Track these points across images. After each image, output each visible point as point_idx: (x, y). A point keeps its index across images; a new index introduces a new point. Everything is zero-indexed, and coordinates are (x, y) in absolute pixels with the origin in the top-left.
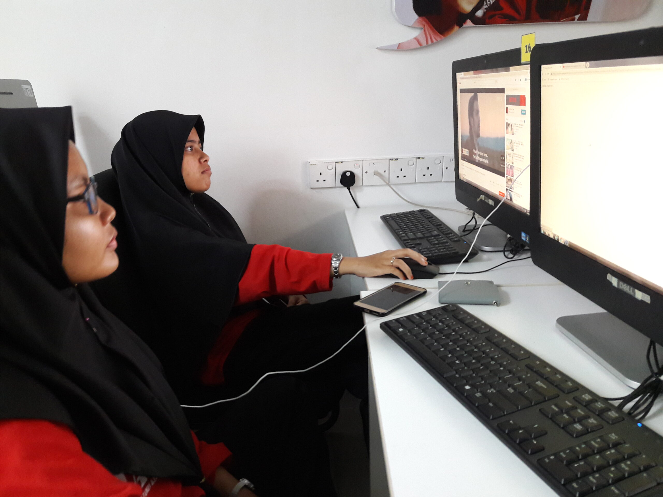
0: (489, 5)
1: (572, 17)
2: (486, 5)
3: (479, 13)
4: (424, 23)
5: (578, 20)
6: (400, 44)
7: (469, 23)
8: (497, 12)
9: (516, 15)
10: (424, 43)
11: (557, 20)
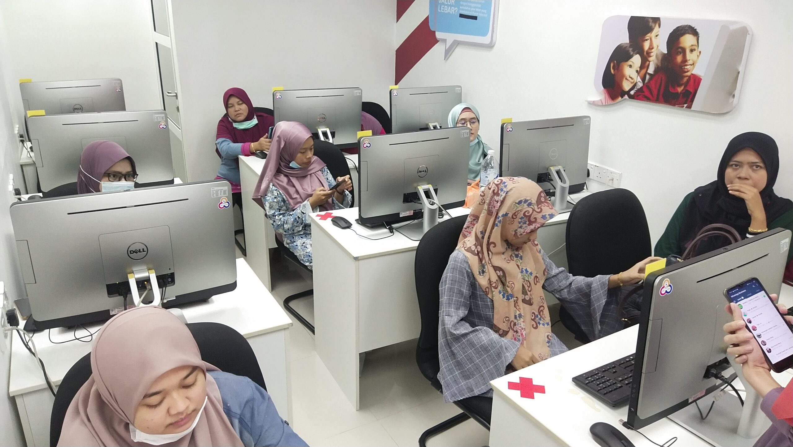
1: (683, 105)
2: (636, 88)
3: (632, 93)
4: (605, 92)
5: (686, 107)
6: (594, 101)
7: (626, 97)
8: (641, 94)
9: (651, 97)
10: (604, 104)
11: (674, 105)
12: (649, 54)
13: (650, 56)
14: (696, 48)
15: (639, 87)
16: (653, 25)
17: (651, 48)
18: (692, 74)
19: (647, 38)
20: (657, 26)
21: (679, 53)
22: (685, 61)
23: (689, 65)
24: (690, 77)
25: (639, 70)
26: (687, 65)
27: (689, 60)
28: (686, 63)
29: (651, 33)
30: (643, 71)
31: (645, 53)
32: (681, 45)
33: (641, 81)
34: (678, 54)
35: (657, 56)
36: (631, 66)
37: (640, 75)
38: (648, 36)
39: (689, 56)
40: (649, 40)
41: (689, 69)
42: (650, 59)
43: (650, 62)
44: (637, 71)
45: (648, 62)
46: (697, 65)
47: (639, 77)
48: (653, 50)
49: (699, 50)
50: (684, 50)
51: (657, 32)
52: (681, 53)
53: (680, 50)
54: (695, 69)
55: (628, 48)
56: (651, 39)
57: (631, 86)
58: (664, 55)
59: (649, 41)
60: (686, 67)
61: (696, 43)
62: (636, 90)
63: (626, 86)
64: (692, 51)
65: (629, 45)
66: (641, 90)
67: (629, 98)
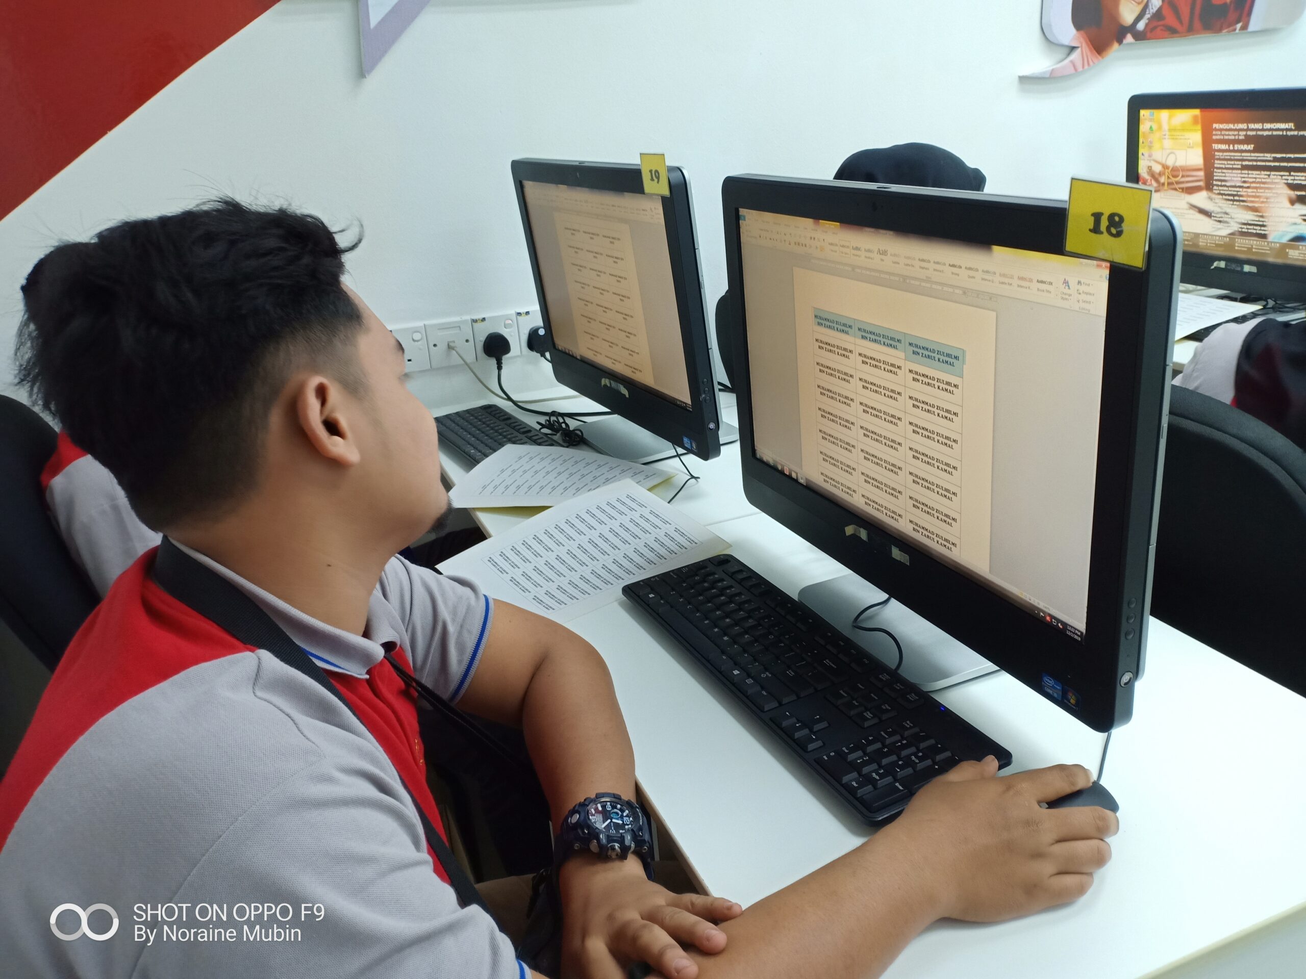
0: (1151, 14)
1: (1235, 27)
2: (1148, 14)
3: (1141, 26)
5: (1240, 30)
7: (1129, 38)
8: (1161, 23)
10: (1080, 69)
11: (1219, 30)
15: (1155, 10)
57: (1138, 10)
62: (1148, 19)
63: (1128, 14)
66: (1158, 15)
67: (1136, 40)
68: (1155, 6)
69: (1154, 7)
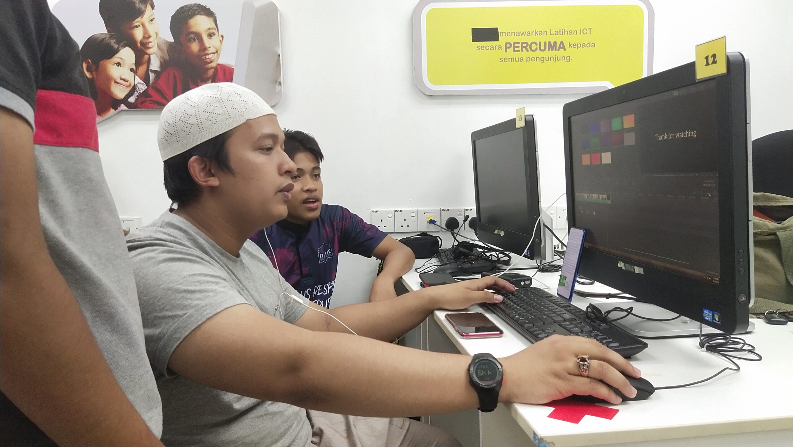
12: (145, 45)
13: (149, 48)
14: (216, 32)
15: (142, 91)
16: (142, 7)
17: (147, 36)
18: (218, 64)
19: (137, 24)
20: (149, 7)
21: (192, 40)
22: (203, 49)
23: (211, 54)
24: (216, 68)
25: (134, 67)
26: (208, 54)
27: (210, 47)
28: (207, 52)
29: (142, 18)
30: (142, 69)
31: (139, 45)
32: (194, 29)
33: (143, 82)
34: (190, 41)
35: (158, 46)
36: (119, 64)
37: (137, 74)
38: (138, 22)
39: (207, 42)
40: (141, 26)
41: (212, 59)
42: (149, 51)
43: (149, 55)
44: (132, 70)
45: (146, 57)
46: (222, 53)
47: (137, 77)
48: (150, 40)
49: (221, 33)
50: (198, 37)
51: (151, 16)
52: (194, 40)
53: (192, 36)
54: (220, 57)
55: (107, 39)
56: (143, 25)
57: (127, 91)
58: (170, 44)
59: (141, 28)
60: (207, 57)
61: (214, 26)
62: (137, 96)
63: (119, 92)
64: (210, 35)
65: (108, 36)
66: (145, 94)
67: (129, 108)
68: (142, 89)
69: (140, 89)
